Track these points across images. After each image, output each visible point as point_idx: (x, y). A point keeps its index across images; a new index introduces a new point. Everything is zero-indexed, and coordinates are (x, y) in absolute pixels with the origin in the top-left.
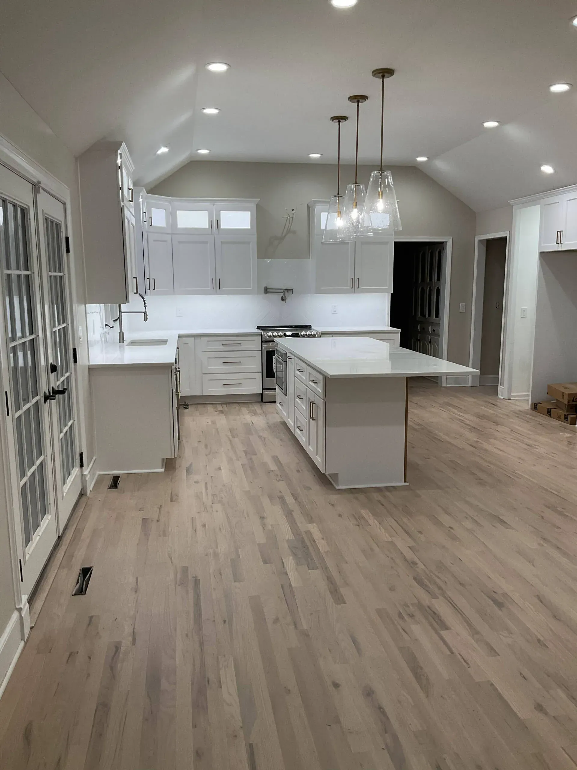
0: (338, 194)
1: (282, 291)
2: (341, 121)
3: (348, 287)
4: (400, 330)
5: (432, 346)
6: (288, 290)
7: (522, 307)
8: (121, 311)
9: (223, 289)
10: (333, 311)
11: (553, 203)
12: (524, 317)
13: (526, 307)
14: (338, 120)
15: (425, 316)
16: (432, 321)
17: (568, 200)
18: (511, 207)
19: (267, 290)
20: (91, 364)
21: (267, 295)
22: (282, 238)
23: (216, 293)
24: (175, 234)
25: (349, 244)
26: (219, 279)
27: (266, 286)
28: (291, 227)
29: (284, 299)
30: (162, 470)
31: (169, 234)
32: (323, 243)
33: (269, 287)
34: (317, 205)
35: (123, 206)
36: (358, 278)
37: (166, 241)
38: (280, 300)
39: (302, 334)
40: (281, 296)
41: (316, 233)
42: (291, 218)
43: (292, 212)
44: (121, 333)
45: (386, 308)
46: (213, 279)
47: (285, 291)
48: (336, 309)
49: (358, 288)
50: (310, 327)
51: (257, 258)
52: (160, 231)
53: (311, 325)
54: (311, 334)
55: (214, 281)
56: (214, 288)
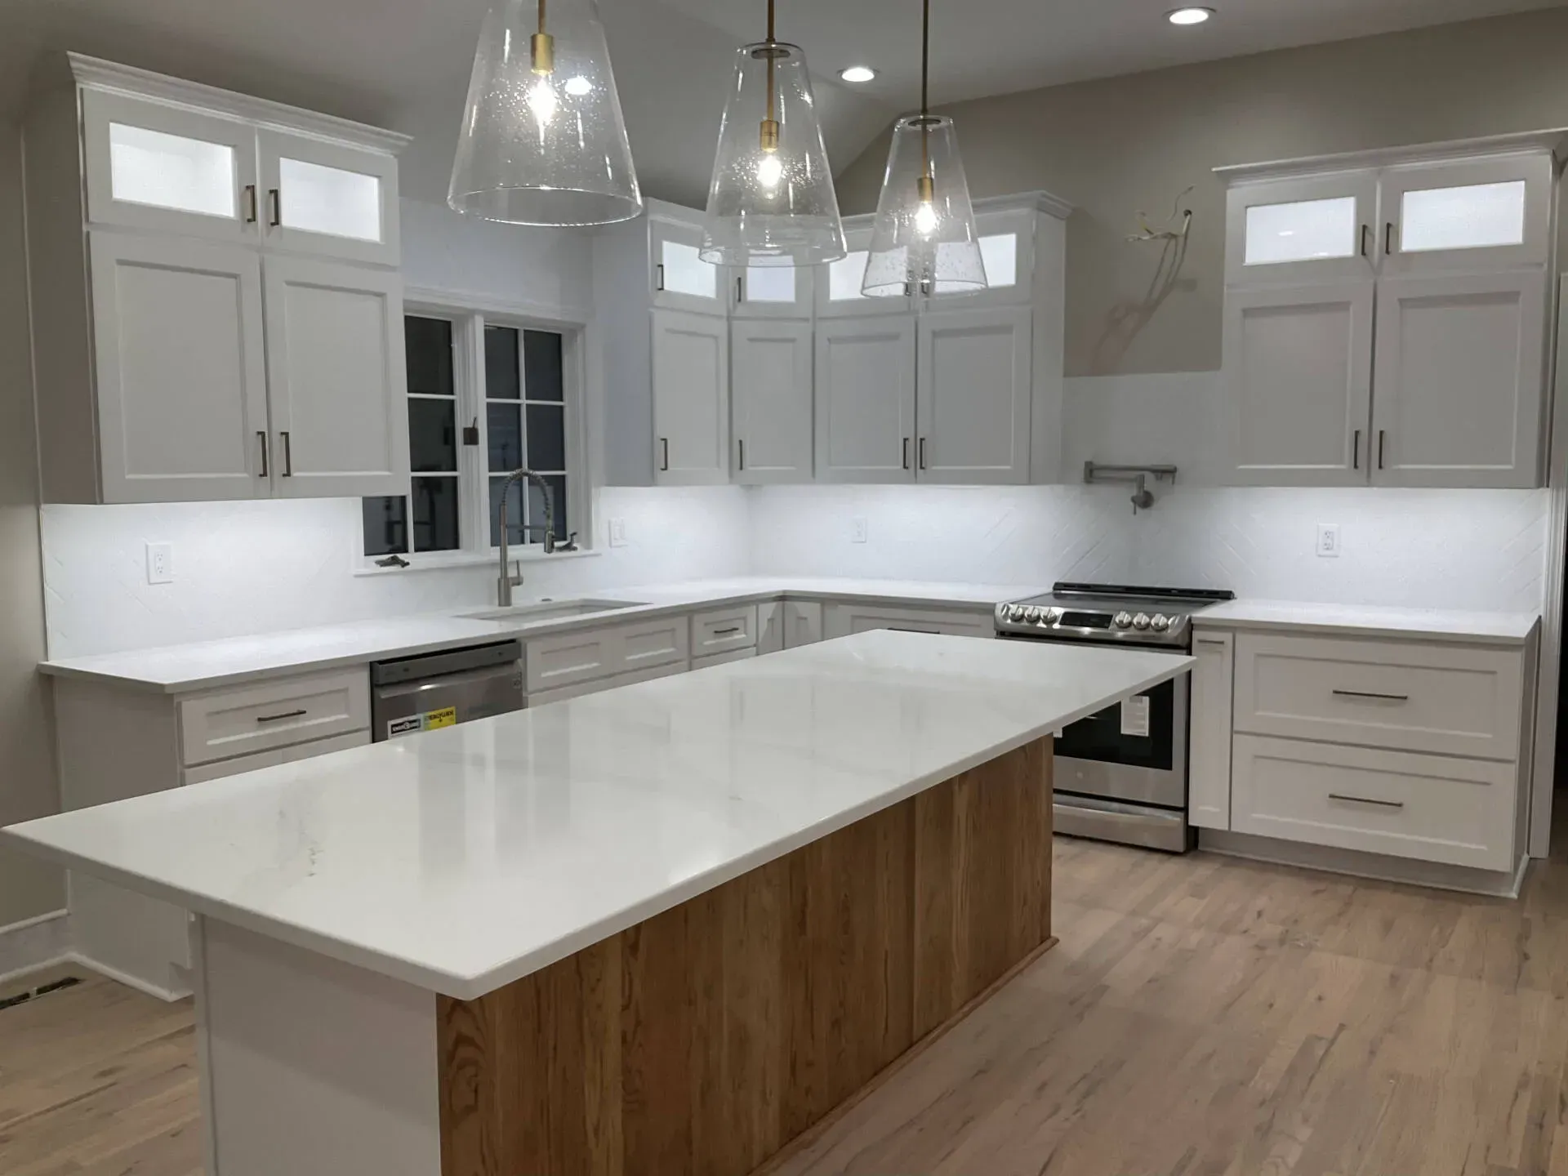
1: (1133, 475)
3: (1343, 463)
6: (1166, 473)
9: (934, 468)
19: (1092, 474)
20: (52, 662)
21: (1094, 488)
22: (1149, 306)
23: (916, 480)
24: (821, 319)
25: (1351, 308)
26: (922, 440)
27: (1088, 459)
28: (1179, 266)
29: (1145, 501)
30: (171, 996)
31: (806, 320)
32: (1247, 313)
33: (1100, 461)
34: (1234, 184)
35: (88, 234)
36: (1382, 429)
37: (793, 340)
38: (1132, 504)
39: (1117, 620)
40: (1134, 492)
41: (1227, 280)
42: (1181, 240)
43: (1183, 222)
44: (503, 580)
45: (1546, 545)
46: (905, 440)
47: (1148, 475)
48: (1332, 539)
49: (1380, 467)
50: (1227, 596)
51: (1065, 375)
52: (774, 313)
53: (1231, 592)
54: (1153, 622)
55: (911, 444)
56: (907, 465)
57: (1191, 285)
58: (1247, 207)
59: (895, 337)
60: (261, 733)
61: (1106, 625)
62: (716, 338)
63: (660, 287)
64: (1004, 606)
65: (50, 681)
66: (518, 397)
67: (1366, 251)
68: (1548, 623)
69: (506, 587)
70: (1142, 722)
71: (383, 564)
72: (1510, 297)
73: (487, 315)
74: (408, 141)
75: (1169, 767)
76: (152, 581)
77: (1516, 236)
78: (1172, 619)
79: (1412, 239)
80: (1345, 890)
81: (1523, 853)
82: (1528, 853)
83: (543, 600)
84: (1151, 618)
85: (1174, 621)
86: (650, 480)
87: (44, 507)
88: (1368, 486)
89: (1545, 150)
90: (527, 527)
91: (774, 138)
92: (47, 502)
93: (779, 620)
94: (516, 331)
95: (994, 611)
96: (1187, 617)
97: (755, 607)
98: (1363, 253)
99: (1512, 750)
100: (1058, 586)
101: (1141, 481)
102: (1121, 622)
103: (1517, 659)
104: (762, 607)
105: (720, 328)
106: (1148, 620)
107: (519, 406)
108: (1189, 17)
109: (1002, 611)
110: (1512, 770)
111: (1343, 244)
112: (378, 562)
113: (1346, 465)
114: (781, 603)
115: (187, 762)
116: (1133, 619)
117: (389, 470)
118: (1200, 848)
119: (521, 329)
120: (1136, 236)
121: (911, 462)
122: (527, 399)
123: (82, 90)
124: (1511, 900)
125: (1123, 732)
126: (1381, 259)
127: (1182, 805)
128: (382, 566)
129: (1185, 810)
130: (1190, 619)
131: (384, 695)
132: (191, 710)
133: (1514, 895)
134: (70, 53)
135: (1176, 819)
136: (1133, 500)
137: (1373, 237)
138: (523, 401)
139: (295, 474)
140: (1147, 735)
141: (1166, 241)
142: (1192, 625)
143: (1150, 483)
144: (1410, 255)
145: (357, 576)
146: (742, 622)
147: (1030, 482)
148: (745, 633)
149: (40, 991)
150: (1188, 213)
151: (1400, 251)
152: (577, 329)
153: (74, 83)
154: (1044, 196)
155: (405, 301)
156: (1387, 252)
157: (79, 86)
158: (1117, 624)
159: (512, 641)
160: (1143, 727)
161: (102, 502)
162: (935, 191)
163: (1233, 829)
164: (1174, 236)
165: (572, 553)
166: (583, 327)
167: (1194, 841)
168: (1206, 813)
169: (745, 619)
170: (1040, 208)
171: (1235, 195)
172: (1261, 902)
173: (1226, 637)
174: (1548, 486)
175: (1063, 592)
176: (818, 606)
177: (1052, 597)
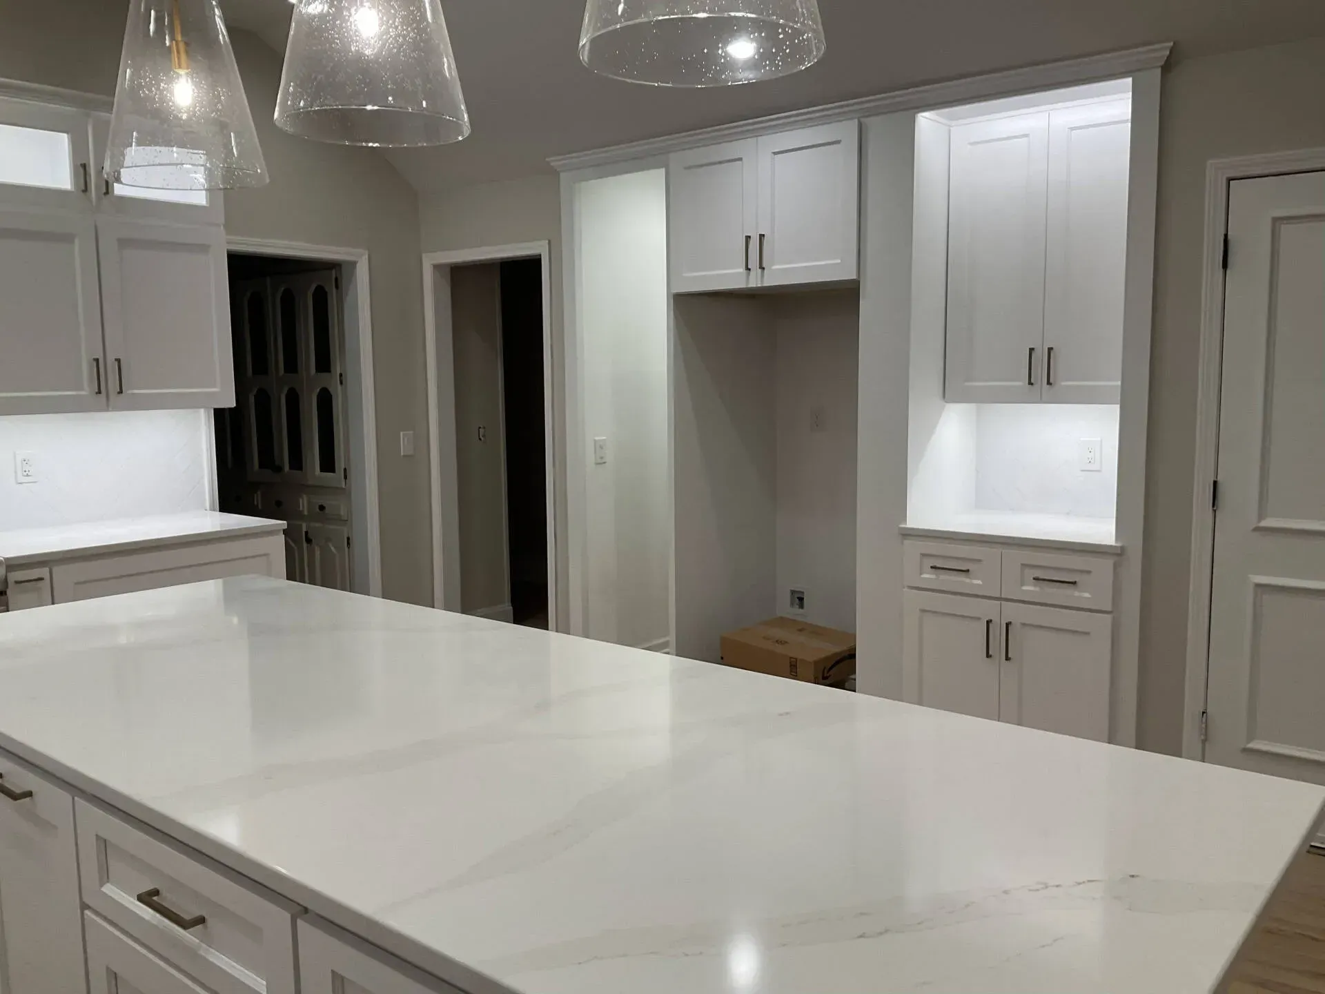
3: (81, 389)
4: (285, 522)
5: (318, 553)
7: (597, 438)
10: (19, 473)
11: (720, 163)
12: (601, 463)
13: (604, 438)
15: (279, 469)
16: (310, 482)
17: (775, 153)
18: (555, 174)
36: (117, 358)
48: (31, 466)
49: (120, 392)
113: (87, 392)
126: (99, 199)
137: (90, 176)
144: (123, 199)
151: (114, 195)
156: (105, 193)
173: (44, 572)
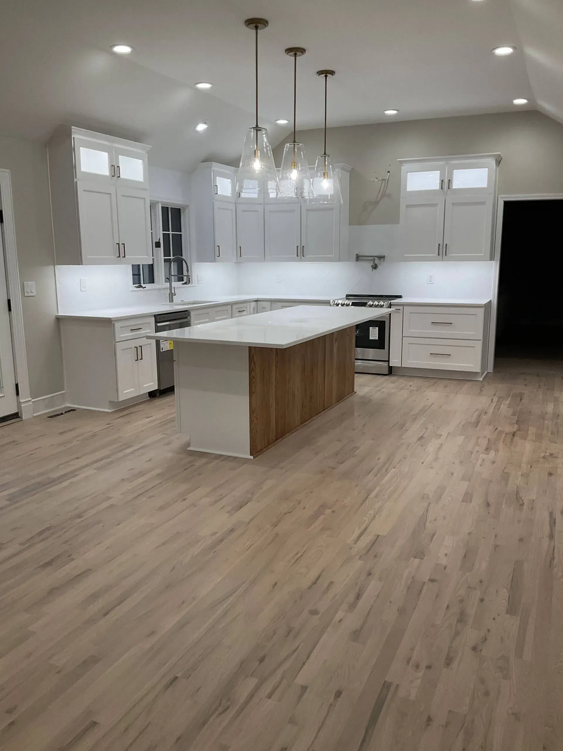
0: (325, 154)
1: (372, 258)
2: (327, 76)
3: (435, 254)
6: (382, 258)
8: (171, 274)
9: (308, 256)
10: (429, 280)
14: (325, 75)
19: (358, 258)
20: (59, 314)
21: (358, 262)
22: (377, 203)
23: (301, 260)
24: (267, 204)
25: (438, 206)
26: (303, 246)
27: (357, 253)
28: (386, 191)
29: (375, 267)
30: (110, 411)
31: (261, 204)
32: (407, 206)
33: (360, 254)
34: (403, 165)
35: (76, 182)
36: (447, 243)
37: (257, 211)
38: (371, 268)
39: (369, 304)
40: (372, 264)
41: (402, 195)
42: (386, 181)
43: (387, 175)
44: (171, 294)
45: (493, 280)
46: (297, 246)
47: (376, 258)
48: (432, 278)
49: (446, 255)
50: (400, 297)
51: (349, 225)
52: (250, 201)
53: (401, 296)
54: (379, 304)
55: (299, 248)
56: (298, 255)
57: (389, 196)
58: (408, 172)
59: (293, 211)
60: (132, 334)
61: (365, 305)
62: (232, 210)
63: (216, 193)
64: (333, 301)
65: (59, 320)
66: (169, 231)
67: (443, 188)
68: (493, 302)
69: (171, 296)
70: (376, 335)
71: (137, 287)
72: (483, 203)
73: (162, 202)
74: (150, 148)
75: (384, 349)
76: (82, 290)
77: (485, 185)
78: (385, 303)
79: (456, 185)
80: (435, 380)
81: (485, 371)
82: (487, 371)
83: (181, 301)
84: (379, 303)
85: (386, 303)
86: (214, 261)
87: (56, 266)
88: (442, 261)
89: (494, 159)
90: (173, 275)
91: (295, 167)
92: (57, 264)
93: (256, 308)
94: (168, 208)
95: (330, 303)
96: (390, 302)
97: (249, 303)
98: (442, 189)
99: (481, 337)
100: (347, 296)
101: (374, 260)
102: (370, 304)
103: (482, 310)
104: (251, 303)
105: (232, 207)
106: (378, 303)
107: (169, 234)
108: (391, 112)
109: (333, 302)
110: (480, 343)
111: (436, 186)
112: (135, 287)
113: (436, 255)
114: (256, 302)
115: (117, 341)
116: (373, 303)
117: (147, 255)
118: (392, 373)
119: (170, 207)
120: (373, 180)
121: (299, 254)
122: (172, 231)
123: (74, 138)
124: (481, 381)
125: (370, 339)
126: (447, 191)
127: (388, 360)
128: (137, 288)
129: (389, 361)
130: (390, 303)
131: (159, 325)
132: (117, 325)
133: (481, 379)
134: (72, 127)
135: (386, 364)
136: (372, 266)
137: (445, 183)
138: (171, 232)
139: (126, 257)
140: (377, 339)
141: (382, 181)
142: (391, 304)
143: (377, 261)
144: (455, 189)
145: (131, 291)
146: (246, 308)
147: (339, 261)
148: (247, 312)
149: (65, 412)
150: (389, 172)
151: (453, 188)
152: (186, 207)
153: (71, 135)
154: (343, 165)
155: (150, 200)
156: (449, 188)
157: (73, 136)
158: (369, 305)
159: (187, 311)
160: (376, 337)
161: (82, 264)
162: (328, 176)
163: (402, 366)
164: (385, 180)
165: (187, 285)
166: (188, 206)
167: (391, 371)
168: (394, 362)
169: (246, 307)
170: (343, 169)
171: (404, 168)
172: (411, 384)
173: (401, 308)
174: (494, 260)
175: (349, 297)
176: (269, 303)
177: (345, 299)
